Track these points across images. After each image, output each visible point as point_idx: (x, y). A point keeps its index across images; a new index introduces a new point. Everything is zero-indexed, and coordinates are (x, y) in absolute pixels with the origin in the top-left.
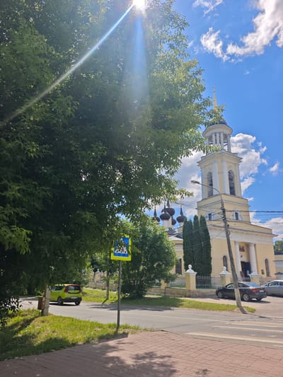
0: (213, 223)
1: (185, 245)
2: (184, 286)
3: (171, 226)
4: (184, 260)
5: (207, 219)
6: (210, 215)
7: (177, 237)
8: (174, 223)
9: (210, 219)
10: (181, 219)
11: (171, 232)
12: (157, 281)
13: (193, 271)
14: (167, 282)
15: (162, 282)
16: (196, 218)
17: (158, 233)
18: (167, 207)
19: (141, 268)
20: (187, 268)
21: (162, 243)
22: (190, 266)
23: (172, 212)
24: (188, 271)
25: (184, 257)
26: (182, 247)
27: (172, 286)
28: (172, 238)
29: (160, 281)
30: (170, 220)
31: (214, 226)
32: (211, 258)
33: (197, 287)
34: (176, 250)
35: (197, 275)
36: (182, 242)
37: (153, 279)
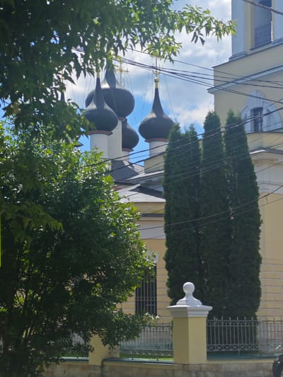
0: (269, 140)
1: (171, 217)
2: (169, 353)
3: (119, 153)
4: (168, 267)
5: (248, 127)
6: (257, 111)
7: (142, 190)
8: (129, 142)
9: (257, 129)
10: (158, 128)
11: (122, 175)
12: (77, 339)
13: (198, 304)
14: (110, 340)
15: (95, 340)
16: (212, 121)
17: (80, 178)
18: (105, 86)
19: (21, 297)
20: (176, 294)
21: (95, 210)
22: (189, 286)
23: (123, 102)
24: (181, 304)
25: (168, 258)
26: (161, 223)
27: (125, 353)
28: (128, 196)
29: (86, 338)
30: (118, 131)
31: (270, 150)
32: (259, 260)
33: (210, 354)
34: (143, 235)
35: (210, 316)
36: (161, 209)
37: (65, 334)
